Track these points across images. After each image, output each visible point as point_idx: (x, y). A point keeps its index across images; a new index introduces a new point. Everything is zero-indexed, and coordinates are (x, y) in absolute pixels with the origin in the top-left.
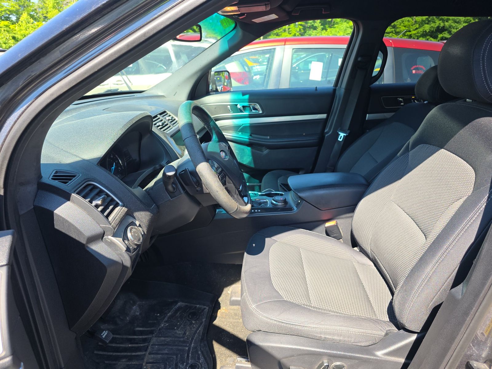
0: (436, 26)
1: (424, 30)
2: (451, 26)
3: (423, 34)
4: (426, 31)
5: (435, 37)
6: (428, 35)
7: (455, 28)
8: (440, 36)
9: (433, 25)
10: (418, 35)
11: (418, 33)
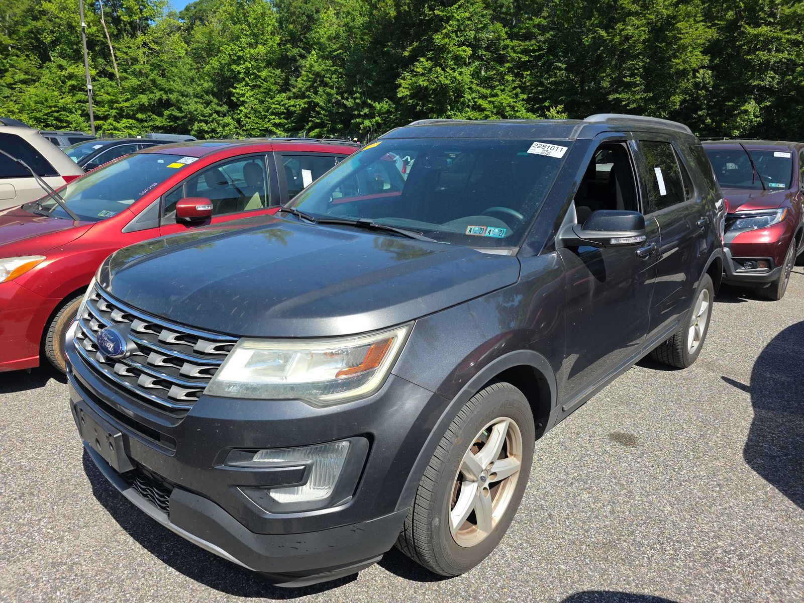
0: (157, 98)
1: (141, 103)
2: (179, 100)
3: (140, 108)
4: (143, 104)
5: (160, 115)
6: (149, 111)
7: (185, 103)
8: (166, 113)
9: (151, 96)
10: (132, 108)
11: (132, 106)
